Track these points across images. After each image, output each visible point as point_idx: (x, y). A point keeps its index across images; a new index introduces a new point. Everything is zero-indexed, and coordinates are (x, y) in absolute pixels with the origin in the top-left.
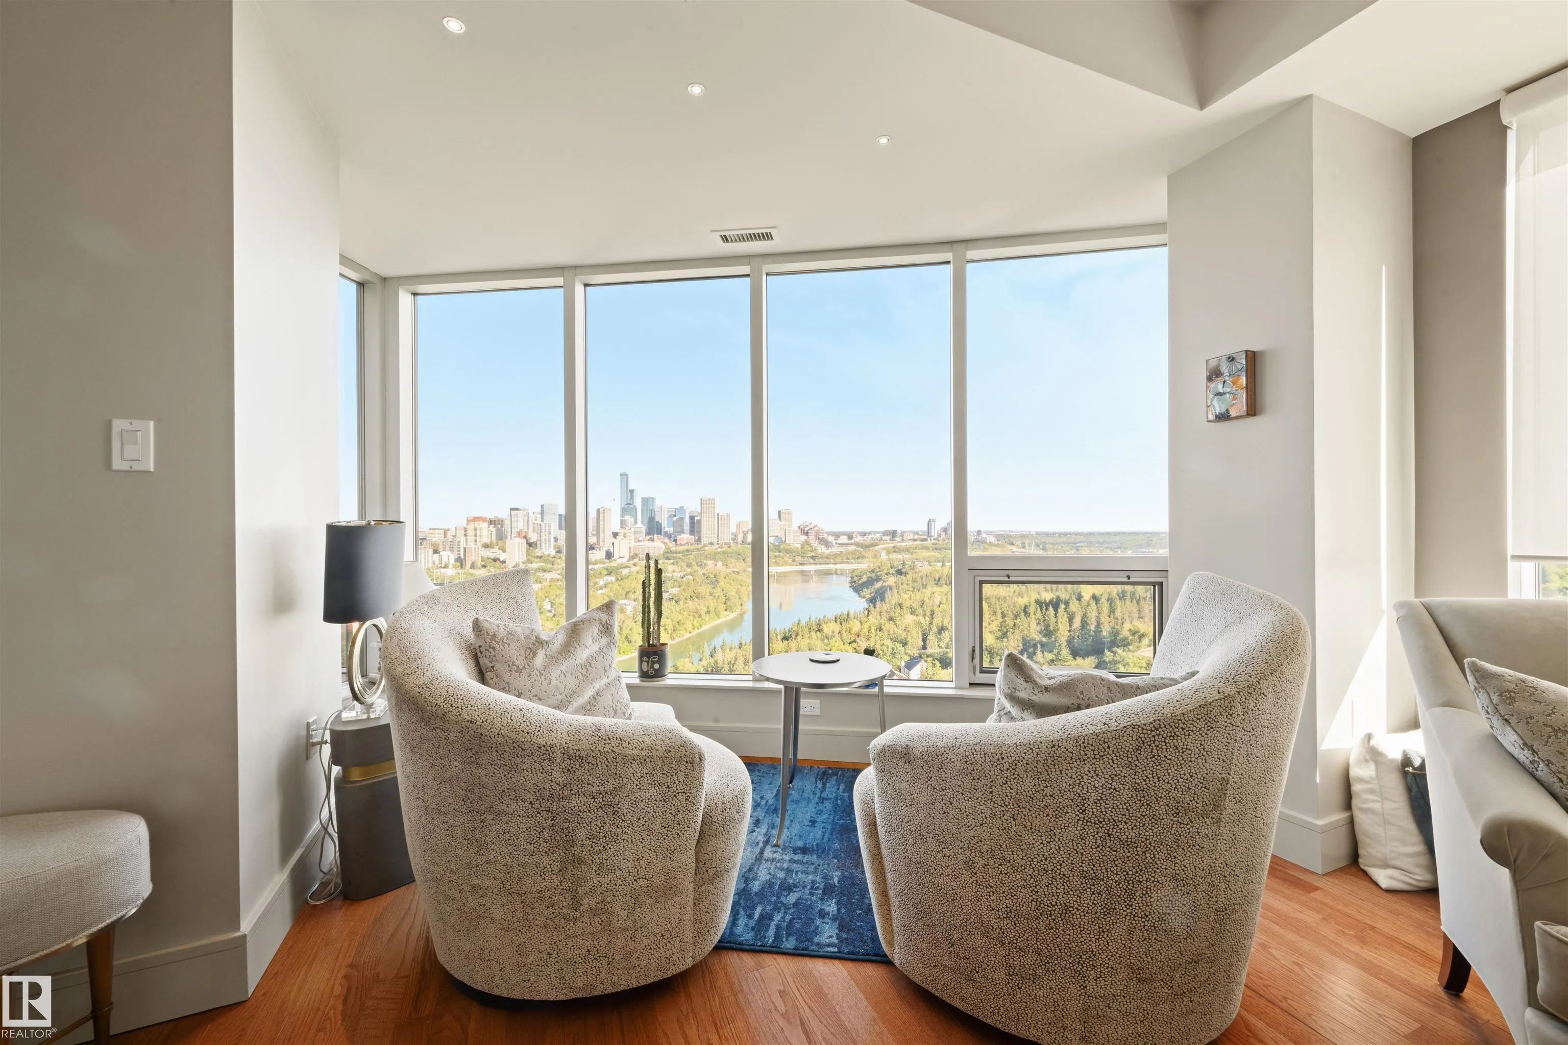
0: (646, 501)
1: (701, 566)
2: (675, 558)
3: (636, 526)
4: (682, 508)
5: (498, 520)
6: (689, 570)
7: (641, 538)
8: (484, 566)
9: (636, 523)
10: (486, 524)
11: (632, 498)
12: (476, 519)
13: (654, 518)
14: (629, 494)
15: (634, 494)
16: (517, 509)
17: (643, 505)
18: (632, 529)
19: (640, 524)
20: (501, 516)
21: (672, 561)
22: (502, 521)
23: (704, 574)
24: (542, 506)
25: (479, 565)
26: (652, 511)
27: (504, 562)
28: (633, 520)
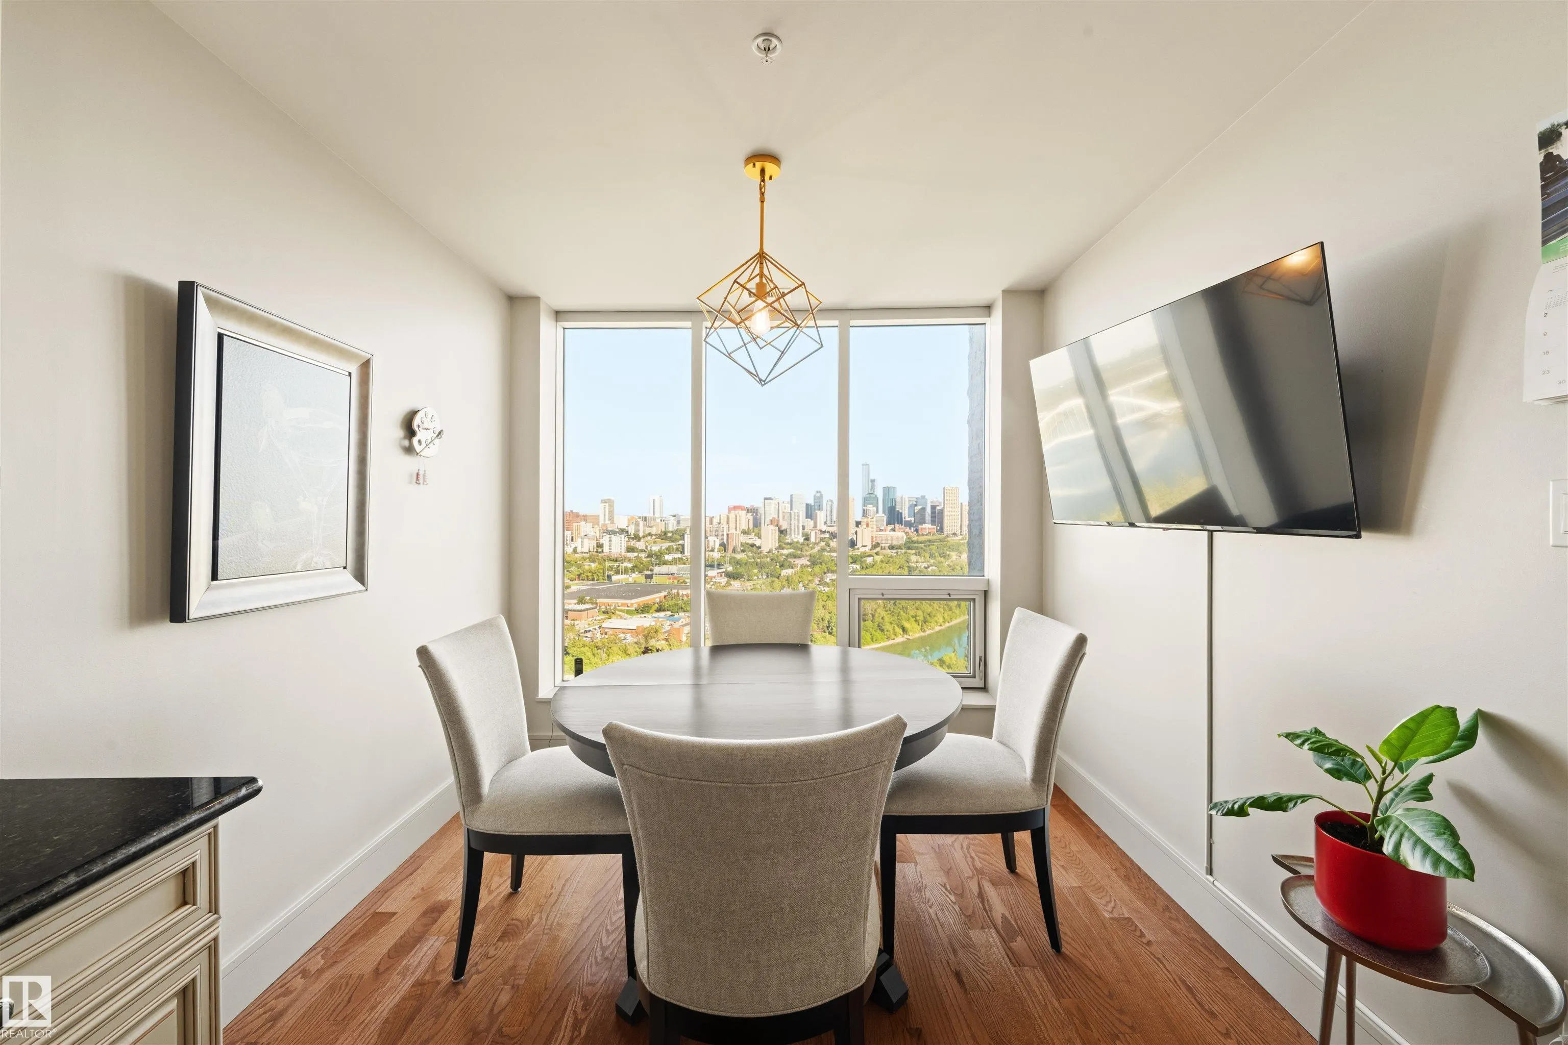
0: (887, 491)
1: (944, 557)
2: (917, 548)
3: (878, 515)
4: (923, 497)
5: (754, 509)
6: (932, 561)
7: (882, 528)
8: (743, 551)
9: (877, 512)
10: (744, 512)
11: (873, 487)
12: (735, 508)
13: (894, 507)
14: (870, 483)
15: (875, 483)
16: (770, 499)
17: (885, 495)
18: (875, 518)
19: (881, 514)
20: (756, 505)
21: (914, 551)
22: (757, 510)
23: (949, 565)
24: (791, 496)
25: (739, 550)
26: (893, 501)
27: (760, 547)
28: (875, 508)
